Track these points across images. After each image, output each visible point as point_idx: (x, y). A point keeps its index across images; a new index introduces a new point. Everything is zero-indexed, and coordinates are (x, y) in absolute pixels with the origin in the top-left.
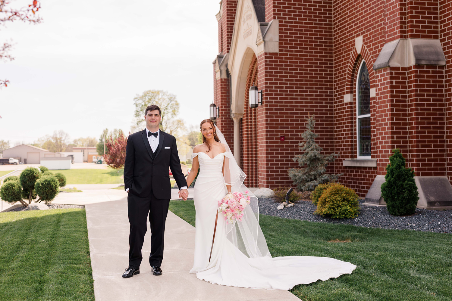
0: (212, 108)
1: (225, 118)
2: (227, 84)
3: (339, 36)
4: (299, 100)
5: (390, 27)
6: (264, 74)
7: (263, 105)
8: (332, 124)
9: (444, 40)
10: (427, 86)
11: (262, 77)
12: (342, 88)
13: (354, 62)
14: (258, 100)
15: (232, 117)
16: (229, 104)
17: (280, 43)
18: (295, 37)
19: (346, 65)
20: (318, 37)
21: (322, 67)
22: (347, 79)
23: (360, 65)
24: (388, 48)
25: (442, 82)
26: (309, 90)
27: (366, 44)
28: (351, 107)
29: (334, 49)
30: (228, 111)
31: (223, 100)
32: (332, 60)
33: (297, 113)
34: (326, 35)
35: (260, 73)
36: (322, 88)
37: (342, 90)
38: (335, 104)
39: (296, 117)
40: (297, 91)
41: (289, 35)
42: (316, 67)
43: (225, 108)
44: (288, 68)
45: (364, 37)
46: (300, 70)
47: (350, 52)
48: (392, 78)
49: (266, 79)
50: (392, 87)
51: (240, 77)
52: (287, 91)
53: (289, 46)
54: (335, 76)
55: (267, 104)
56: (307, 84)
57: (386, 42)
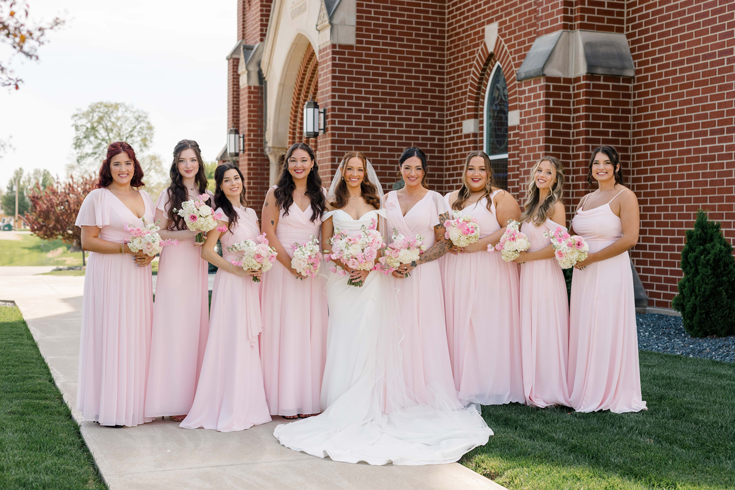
0: (232, 136)
1: (254, 155)
2: (260, 95)
3: (457, 22)
4: (388, 128)
5: (547, 9)
6: (330, 81)
7: (327, 133)
8: (442, 170)
9: (633, 35)
10: (605, 110)
11: (325, 86)
12: (460, 109)
13: (482, 66)
14: (319, 124)
15: (268, 153)
16: (262, 131)
17: (358, 29)
18: (384, 20)
19: (468, 70)
20: (422, 20)
21: (427, 72)
22: (469, 94)
23: (491, 71)
24: (543, 44)
25: (627, 104)
26: (404, 110)
27: (503, 36)
28: (475, 142)
29: (447, 42)
30: (259, 143)
31: (252, 124)
32: (443, 62)
33: (384, 150)
34: (435, 19)
35: (322, 78)
36: (426, 109)
37: (461, 112)
38: (446, 135)
39: (382, 156)
40: (385, 112)
41: (373, 15)
42: (416, 72)
43: (255, 138)
44: (371, 71)
45: (500, 24)
46: (391, 76)
47: (476, 49)
48: (548, 95)
49: (333, 89)
50: (547, 110)
51: (282, 85)
52: (368, 111)
53: (372, 34)
54: (448, 89)
55: (333, 132)
56: (402, 101)
57: (539, 34)
